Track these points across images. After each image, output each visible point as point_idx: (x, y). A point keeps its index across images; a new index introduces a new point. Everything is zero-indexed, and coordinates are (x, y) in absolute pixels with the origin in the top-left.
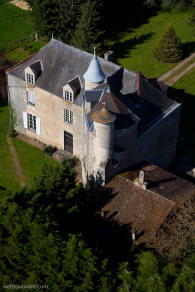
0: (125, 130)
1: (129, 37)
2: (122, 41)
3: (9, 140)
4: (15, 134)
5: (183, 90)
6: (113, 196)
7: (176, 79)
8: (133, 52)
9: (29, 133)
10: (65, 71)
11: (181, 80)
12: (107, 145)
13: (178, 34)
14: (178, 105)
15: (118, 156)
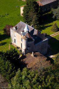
0: (30, 42)
1: (47, 25)
2: (45, 26)
3: (10, 45)
4: (11, 44)
5: (55, 38)
6: (26, 57)
7: (55, 36)
8: (46, 29)
9: (14, 44)
10: (22, 29)
11: (56, 36)
12: (25, 45)
13: (57, 25)
14: (47, 39)
15: (28, 48)
